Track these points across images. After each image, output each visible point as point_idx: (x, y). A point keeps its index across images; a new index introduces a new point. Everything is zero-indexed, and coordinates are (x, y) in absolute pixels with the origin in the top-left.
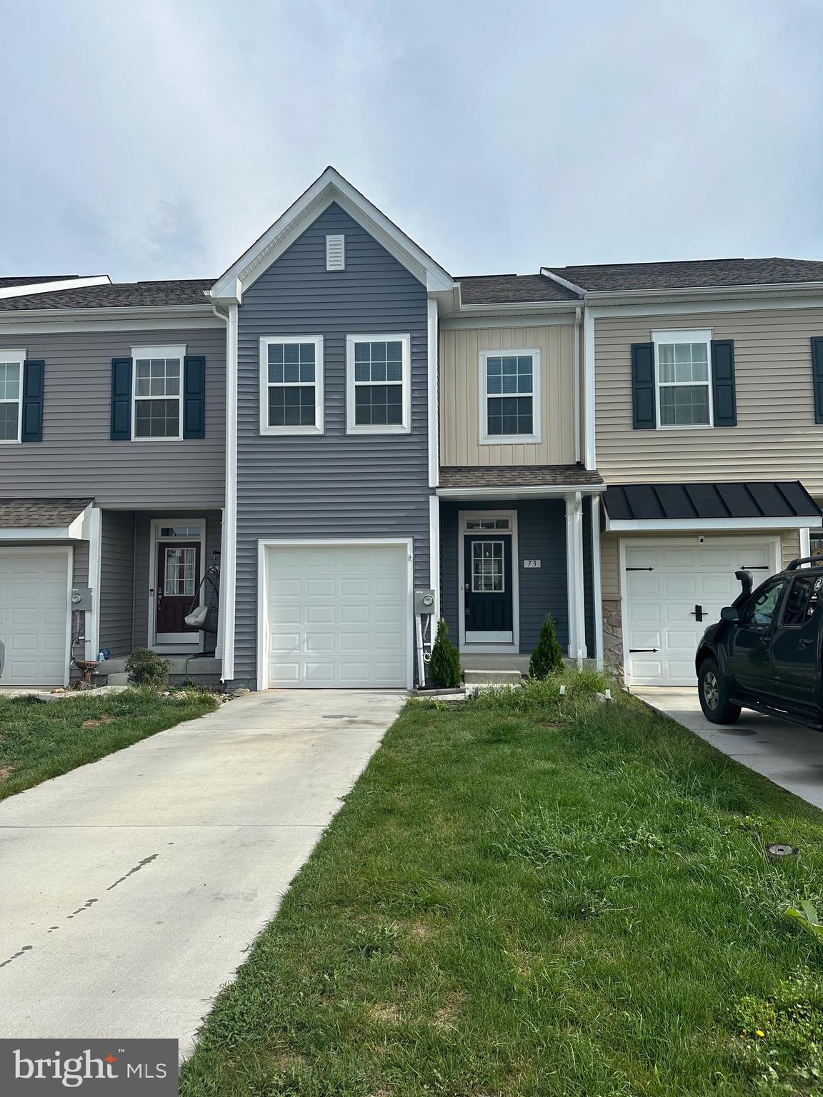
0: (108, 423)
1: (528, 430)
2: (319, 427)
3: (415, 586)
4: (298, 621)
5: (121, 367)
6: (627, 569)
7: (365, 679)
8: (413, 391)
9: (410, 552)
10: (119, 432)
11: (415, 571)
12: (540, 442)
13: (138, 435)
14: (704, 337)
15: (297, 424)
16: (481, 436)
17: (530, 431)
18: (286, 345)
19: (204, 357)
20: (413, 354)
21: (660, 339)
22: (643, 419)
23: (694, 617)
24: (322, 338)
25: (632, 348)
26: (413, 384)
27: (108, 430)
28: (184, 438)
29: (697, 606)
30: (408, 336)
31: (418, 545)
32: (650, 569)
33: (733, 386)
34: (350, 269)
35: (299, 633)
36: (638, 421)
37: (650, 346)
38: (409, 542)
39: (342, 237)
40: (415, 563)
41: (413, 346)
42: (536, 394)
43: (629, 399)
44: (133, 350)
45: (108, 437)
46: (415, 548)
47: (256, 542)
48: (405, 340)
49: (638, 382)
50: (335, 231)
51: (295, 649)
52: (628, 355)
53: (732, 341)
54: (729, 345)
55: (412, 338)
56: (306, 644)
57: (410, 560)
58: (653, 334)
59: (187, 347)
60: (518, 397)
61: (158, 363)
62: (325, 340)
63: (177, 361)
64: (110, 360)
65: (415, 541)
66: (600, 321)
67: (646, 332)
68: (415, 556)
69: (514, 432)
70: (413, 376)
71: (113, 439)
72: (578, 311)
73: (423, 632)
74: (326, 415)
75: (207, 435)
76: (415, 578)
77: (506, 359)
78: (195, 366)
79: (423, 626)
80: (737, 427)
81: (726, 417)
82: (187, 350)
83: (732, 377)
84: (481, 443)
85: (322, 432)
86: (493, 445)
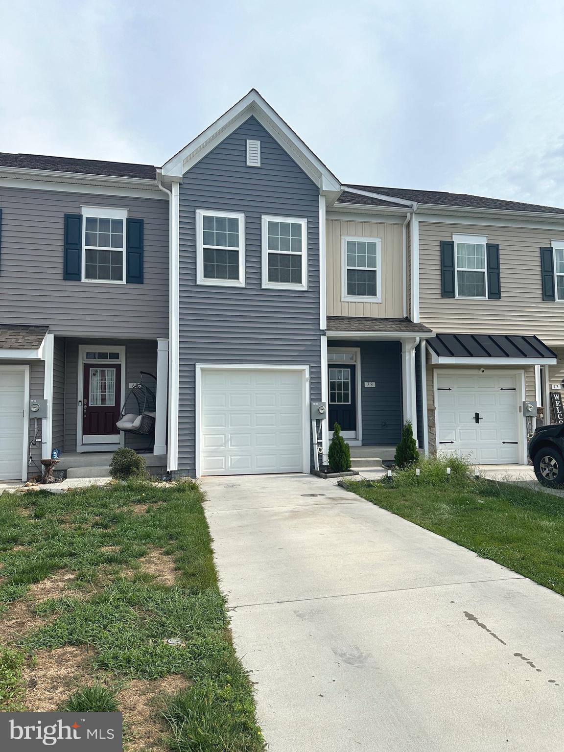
0: (61, 266)
1: (373, 293)
2: (241, 282)
3: (311, 399)
4: (224, 425)
5: (72, 222)
6: (438, 389)
7: (274, 466)
8: (309, 260)
9: (307, 376)
10: (71, 273)
11: (311, 389)
12: (381, 302)
13: (86, 277)
14: (482, 241)
15: (225, 278)
16: (343, 296)
17: (375, 295)
18: (217, 218)
19: (143, 220)
20: (309, 233)
21: (458, 239)
22: (447, 291)
23: (474, 420)
24: (243, 215)
25: (441, 244)
26: (309, 255)
27: (61, 271)
28: (127, 283)
29: (476, 413)
30: (306, 220)
31: (312, 370)
32: (450, 389)
33: (498, 274)
34: (264, 167)
35: (225, 434)
36: (445, 292)
37: (452, 244)
38: (306, 368)
39: (258, 142)
40: (311, 383)
41: (309, 228)
42: (378, 269)
43: (439, 277)
44: (82, 208)
45: (61, 277)
46: (311, 373)
47: (194, 366)
48: (303, 223)
49: (445, 266)
50: (254, 137)
51: (222, 446)
52: (438, 248)
53: (498, 245)
54: (497, 247)
55: (308, 223)
56: (230, 442)
57: (307, 381)
58: (453, 235)
59: (129, 211)
60: (367, 270)
61: (104, 222)
62: (246, 217)
63: (121, 221)
64: (62, 215)
65: (311, 367)
66: (423, 224)
67: (449, 234)
68: (311, 378)
69: (364, 294)
70: (309, 249)
71: (65, 279)
72: (409, 215)
73: (317, 432)
74: (247, 273)
75: (145, 281)
76: (311, 394)
77: (359, 243)
78: (135, 226)
79: (318, 427)
80: (500, 300)
81: (495, 294)
82: (129, 214)
83: (498, 268)
84: (342, 300)
85: (243, 285)
86: (351, 302)
